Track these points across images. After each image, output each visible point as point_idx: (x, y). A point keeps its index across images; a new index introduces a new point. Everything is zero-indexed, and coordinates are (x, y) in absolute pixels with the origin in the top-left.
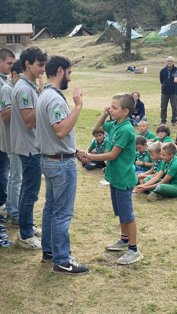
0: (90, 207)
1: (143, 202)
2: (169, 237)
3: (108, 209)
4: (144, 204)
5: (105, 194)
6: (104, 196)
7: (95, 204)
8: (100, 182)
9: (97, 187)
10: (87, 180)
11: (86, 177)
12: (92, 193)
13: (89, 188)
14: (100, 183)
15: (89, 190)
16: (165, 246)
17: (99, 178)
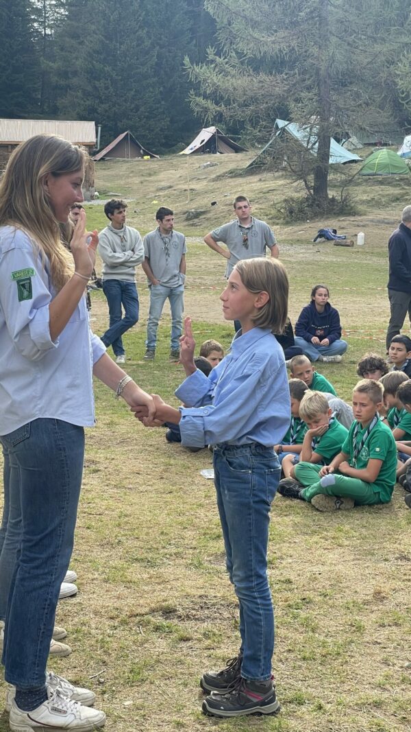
0: (168, 520)
1: (285, 513)
2: (320, 576)
3: (207, 523)
4: (285, 518)
5: (206, 496)
6: (203, 500)
7: (181, 514)
8: (201, 473)
9: (193, 483)
10: (173, 469)
11: (172, 462)
12: (179, 494)
13: (176, 483)
14: (201, 475)
15: (174, 487)
16: (308, 592)
17: (201, 466)
